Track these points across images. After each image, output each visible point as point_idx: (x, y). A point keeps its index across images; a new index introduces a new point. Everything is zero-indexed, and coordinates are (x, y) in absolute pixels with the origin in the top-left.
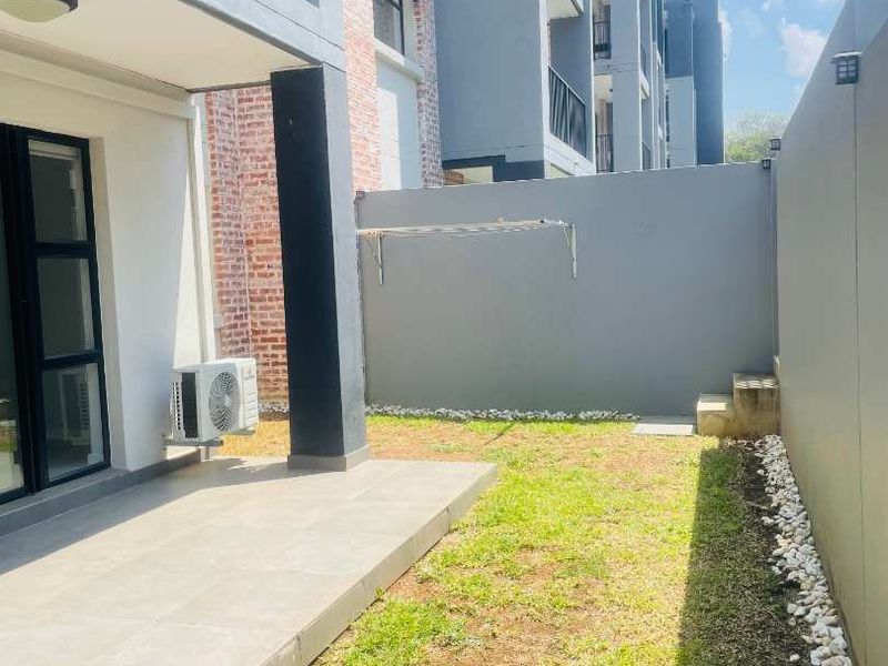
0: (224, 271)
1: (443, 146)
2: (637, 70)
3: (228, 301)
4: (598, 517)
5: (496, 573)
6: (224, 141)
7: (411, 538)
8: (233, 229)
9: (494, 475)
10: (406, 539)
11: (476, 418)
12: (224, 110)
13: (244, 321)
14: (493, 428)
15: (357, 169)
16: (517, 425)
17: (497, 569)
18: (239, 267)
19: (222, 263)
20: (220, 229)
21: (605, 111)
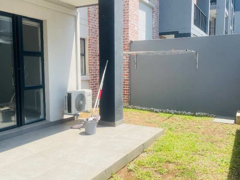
0: (91, 64)
1: (159, 28)
2: (225, 8)
3: (92, 72)
4: (195, 152)
5: (155, 171)
6: (93, 25)
7: (127, 155)
8: (94, 51)
9: (163, 133)
10: (126, 155)
11: (162, 112)
12: (93, 16)
13: (96, 78)
14: (167, 116)
15: (131, 34)
16: (174, 115)
17: (156, 170)
18: (95, 63)
19: (90, 61)
20: (90, 51)
21: (214, 21)
